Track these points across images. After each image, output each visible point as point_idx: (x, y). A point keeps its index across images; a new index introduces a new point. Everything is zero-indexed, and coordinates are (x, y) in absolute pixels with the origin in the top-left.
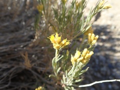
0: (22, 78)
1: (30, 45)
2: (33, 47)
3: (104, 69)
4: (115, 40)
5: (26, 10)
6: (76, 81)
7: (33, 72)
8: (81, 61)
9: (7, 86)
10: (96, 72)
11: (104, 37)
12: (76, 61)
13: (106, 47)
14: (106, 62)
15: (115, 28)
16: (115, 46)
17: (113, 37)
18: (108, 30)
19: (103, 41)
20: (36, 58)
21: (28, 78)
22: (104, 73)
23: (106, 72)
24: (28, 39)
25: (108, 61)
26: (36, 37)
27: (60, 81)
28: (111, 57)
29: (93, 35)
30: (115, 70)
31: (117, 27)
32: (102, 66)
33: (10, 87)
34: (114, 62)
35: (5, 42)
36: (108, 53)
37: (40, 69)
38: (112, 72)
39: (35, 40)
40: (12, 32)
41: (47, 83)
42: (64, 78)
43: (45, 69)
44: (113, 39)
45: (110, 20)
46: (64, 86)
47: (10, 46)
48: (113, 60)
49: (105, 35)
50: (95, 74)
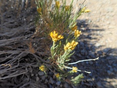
0: (27, 60)
1: (32, 37)
2: (34, 38)
3: (83, 51)
4: (91, 31)
5: (25, 9)
6: (66, 61)
7: (35, 55)
8: (70, 49)
9: (17, 66)
10: (78, 53)
11: (83, 29)
12: (67, 49)
13: (85, 36)
14: (85, 46)
15: (91, 21)
16: (91, 34)
17: (90, 28)
18: (86, 24)
19: (83, 31)
20: (36, 46)
21: (31, 60)
22: (83, 54)
23: (85, 53)
24: (30, 32)
25: (86, 45)
26: (37, 31)
27: (55, 61)
28: (88, 43)
29: (78, 31)
30: (90, 51)
31: (93, 21)
32: (82, 49)
33: (19, 67)
34: (90, 46)
35: (13, 35)
36: (85, 40)
37: (40, 53)
38: (88, 53)
39: (35, 33)
40: (16, 26)
41: (45, 63)
42: (58, 59)
43: (44, 53)
44: (90, 30)
45: (88, 16)
46: (58, 64)
47: (17, 38)
48: (89, 45)
49: (84, 27)
50: (77, 55)
